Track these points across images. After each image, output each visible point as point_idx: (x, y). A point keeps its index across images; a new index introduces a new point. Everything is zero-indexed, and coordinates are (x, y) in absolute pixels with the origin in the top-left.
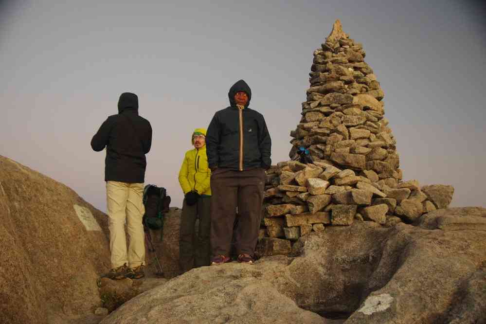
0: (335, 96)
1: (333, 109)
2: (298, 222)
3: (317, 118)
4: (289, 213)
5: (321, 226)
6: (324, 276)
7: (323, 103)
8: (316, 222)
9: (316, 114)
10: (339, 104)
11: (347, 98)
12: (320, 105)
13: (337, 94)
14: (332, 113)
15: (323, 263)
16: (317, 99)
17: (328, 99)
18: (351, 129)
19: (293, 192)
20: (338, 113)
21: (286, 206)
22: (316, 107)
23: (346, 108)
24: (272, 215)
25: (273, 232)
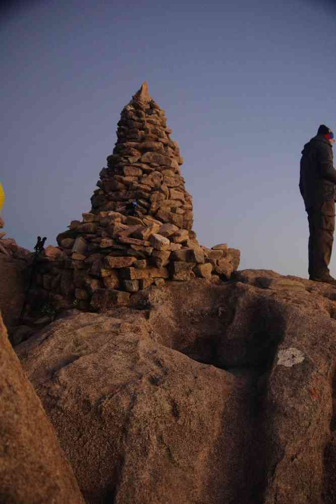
0: (155, 156)
1: (153, 168)
2: (141, 275)
3: (137, 173)
4: (133, 265)
5: (162, 280)
6: (176, 329)
7: (143, 160)
8: (157, 276)
9: (136, 170)
10: (159, 164)
11: (167, 159)
12: (139, 161)
13: (157, 154)
14: (151, 171)
15: (172, 316)
16: (135, 155)
17: (148, 157)
18: (172, 190)
19: (138, 245)
20: (158, 172)
21: (131, 259)
22: (135, 163)
23: (165, 169)
24: (113, 266)
25: (112, 283)
